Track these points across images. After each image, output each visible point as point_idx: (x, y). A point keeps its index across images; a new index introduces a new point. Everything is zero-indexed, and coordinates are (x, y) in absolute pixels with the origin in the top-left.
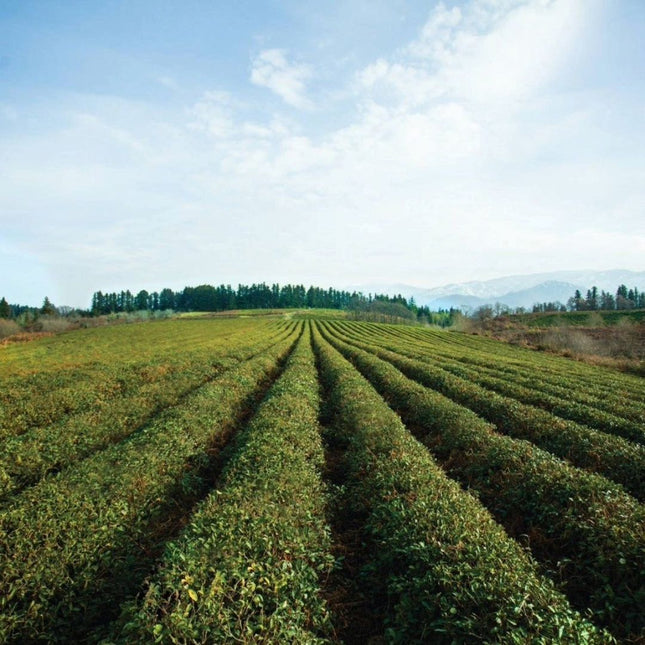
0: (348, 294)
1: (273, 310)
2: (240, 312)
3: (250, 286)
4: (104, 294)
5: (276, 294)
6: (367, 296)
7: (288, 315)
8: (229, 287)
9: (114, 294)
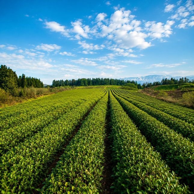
0: (120, 80)
1: (101, 86)
2: (93, 86)
3: (96, 79)
4: (56, 81)
5: (102, 81)
6: (125, 81)
7: (105, 87)
8: (90, 79)
9: (59, 81)
